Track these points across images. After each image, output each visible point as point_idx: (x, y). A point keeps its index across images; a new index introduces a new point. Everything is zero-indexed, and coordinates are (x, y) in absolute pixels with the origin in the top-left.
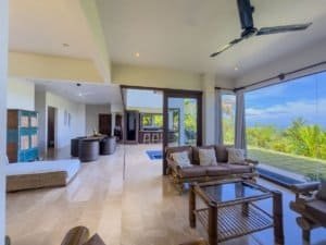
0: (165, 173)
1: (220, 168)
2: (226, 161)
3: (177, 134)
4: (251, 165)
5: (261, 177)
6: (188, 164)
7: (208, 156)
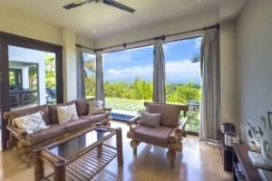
0: (5, 148)
1: (82, 121)
2: (86, 114)
3: (36, 94)
4: (107, 112)
5: (114, 119)
6: (43, 126)
7: (68, 113)
